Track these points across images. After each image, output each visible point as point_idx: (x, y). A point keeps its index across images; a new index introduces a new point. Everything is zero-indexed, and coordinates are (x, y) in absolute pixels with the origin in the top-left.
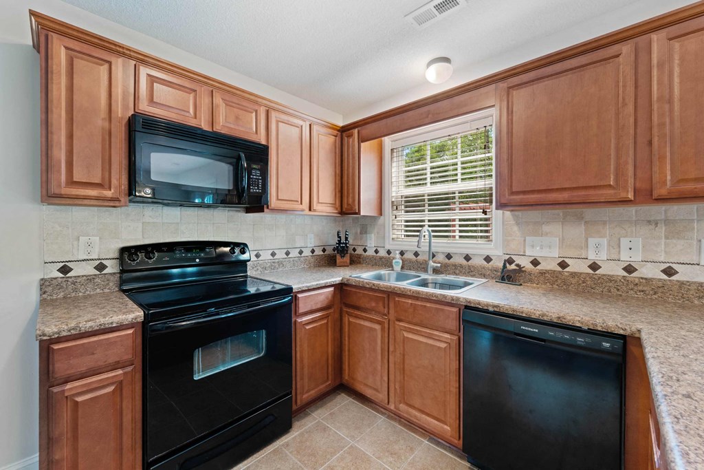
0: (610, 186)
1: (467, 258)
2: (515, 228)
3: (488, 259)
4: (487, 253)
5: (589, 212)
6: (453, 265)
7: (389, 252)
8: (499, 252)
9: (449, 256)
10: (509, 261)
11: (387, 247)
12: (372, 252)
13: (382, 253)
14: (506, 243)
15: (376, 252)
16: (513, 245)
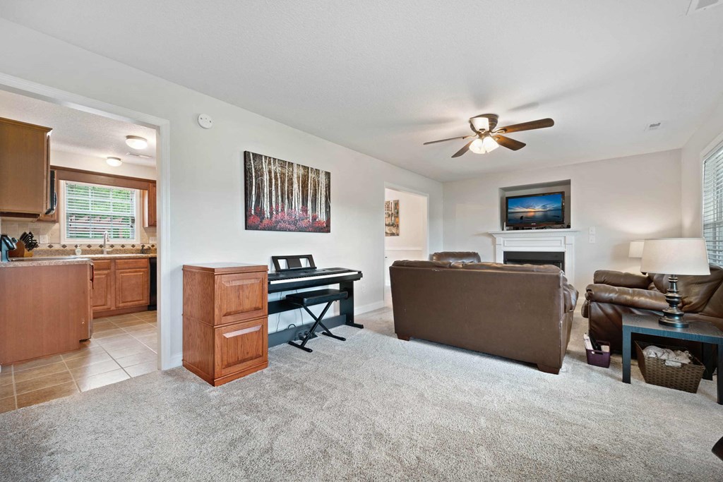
1: (123, 246)
2: (145, 234)
3: (133, 246)
4: (132, 243)
6: (115, 250)
7: (64, 246)
8: (139, 243)
9: (112, 246)
10: (143, 246)
11: (63, 243)
12: (45, 247)
13: (56, 247)
14: (142, 239)
15: (50, 246)
16: (144, 240)
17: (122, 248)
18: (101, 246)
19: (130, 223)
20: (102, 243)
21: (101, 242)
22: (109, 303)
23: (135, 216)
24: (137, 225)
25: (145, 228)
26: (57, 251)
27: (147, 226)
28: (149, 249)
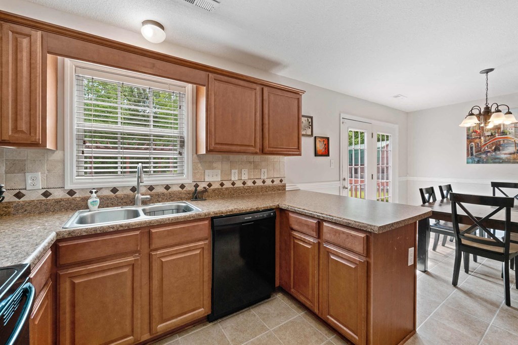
0: (252, 146)
1: (167, 187)
2: (199, 165)
3: (182, 186)
4: (181, 182)
5: (232, 157)
6: (156, 195)
7: (71, 193)
8: (190, 181)
9: (151, 188)
10: (196, 186)
11: (69, 187)
12: (37, 196)
13: (58, 194)
14: (194, 174)
15: (46, 194)
16: (198, 176)
17: (165, 191)
18: (134, 189)
19: (178, 147)
20: (135, 184)
21: (133, 181)
22: (138, 330)
23: (185, 135)
24: (188, 151)
25: (200, 157)
26: (58, 202)
27: (203, 150)
28: (205, 190)
